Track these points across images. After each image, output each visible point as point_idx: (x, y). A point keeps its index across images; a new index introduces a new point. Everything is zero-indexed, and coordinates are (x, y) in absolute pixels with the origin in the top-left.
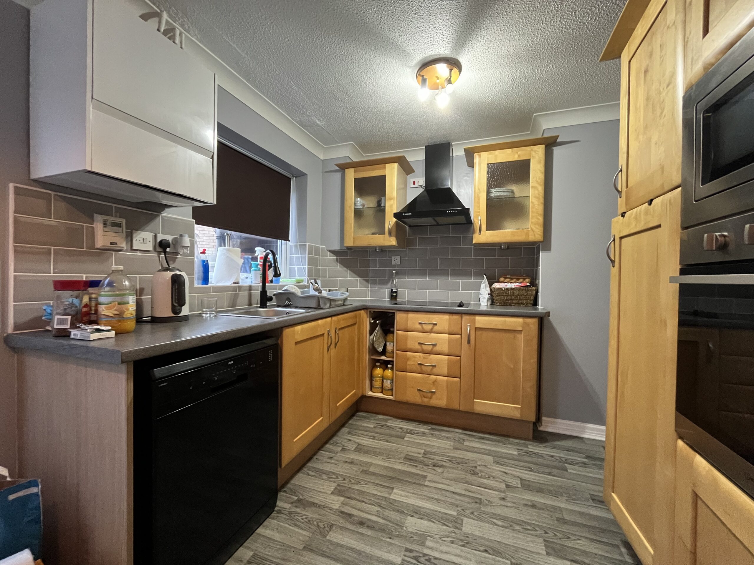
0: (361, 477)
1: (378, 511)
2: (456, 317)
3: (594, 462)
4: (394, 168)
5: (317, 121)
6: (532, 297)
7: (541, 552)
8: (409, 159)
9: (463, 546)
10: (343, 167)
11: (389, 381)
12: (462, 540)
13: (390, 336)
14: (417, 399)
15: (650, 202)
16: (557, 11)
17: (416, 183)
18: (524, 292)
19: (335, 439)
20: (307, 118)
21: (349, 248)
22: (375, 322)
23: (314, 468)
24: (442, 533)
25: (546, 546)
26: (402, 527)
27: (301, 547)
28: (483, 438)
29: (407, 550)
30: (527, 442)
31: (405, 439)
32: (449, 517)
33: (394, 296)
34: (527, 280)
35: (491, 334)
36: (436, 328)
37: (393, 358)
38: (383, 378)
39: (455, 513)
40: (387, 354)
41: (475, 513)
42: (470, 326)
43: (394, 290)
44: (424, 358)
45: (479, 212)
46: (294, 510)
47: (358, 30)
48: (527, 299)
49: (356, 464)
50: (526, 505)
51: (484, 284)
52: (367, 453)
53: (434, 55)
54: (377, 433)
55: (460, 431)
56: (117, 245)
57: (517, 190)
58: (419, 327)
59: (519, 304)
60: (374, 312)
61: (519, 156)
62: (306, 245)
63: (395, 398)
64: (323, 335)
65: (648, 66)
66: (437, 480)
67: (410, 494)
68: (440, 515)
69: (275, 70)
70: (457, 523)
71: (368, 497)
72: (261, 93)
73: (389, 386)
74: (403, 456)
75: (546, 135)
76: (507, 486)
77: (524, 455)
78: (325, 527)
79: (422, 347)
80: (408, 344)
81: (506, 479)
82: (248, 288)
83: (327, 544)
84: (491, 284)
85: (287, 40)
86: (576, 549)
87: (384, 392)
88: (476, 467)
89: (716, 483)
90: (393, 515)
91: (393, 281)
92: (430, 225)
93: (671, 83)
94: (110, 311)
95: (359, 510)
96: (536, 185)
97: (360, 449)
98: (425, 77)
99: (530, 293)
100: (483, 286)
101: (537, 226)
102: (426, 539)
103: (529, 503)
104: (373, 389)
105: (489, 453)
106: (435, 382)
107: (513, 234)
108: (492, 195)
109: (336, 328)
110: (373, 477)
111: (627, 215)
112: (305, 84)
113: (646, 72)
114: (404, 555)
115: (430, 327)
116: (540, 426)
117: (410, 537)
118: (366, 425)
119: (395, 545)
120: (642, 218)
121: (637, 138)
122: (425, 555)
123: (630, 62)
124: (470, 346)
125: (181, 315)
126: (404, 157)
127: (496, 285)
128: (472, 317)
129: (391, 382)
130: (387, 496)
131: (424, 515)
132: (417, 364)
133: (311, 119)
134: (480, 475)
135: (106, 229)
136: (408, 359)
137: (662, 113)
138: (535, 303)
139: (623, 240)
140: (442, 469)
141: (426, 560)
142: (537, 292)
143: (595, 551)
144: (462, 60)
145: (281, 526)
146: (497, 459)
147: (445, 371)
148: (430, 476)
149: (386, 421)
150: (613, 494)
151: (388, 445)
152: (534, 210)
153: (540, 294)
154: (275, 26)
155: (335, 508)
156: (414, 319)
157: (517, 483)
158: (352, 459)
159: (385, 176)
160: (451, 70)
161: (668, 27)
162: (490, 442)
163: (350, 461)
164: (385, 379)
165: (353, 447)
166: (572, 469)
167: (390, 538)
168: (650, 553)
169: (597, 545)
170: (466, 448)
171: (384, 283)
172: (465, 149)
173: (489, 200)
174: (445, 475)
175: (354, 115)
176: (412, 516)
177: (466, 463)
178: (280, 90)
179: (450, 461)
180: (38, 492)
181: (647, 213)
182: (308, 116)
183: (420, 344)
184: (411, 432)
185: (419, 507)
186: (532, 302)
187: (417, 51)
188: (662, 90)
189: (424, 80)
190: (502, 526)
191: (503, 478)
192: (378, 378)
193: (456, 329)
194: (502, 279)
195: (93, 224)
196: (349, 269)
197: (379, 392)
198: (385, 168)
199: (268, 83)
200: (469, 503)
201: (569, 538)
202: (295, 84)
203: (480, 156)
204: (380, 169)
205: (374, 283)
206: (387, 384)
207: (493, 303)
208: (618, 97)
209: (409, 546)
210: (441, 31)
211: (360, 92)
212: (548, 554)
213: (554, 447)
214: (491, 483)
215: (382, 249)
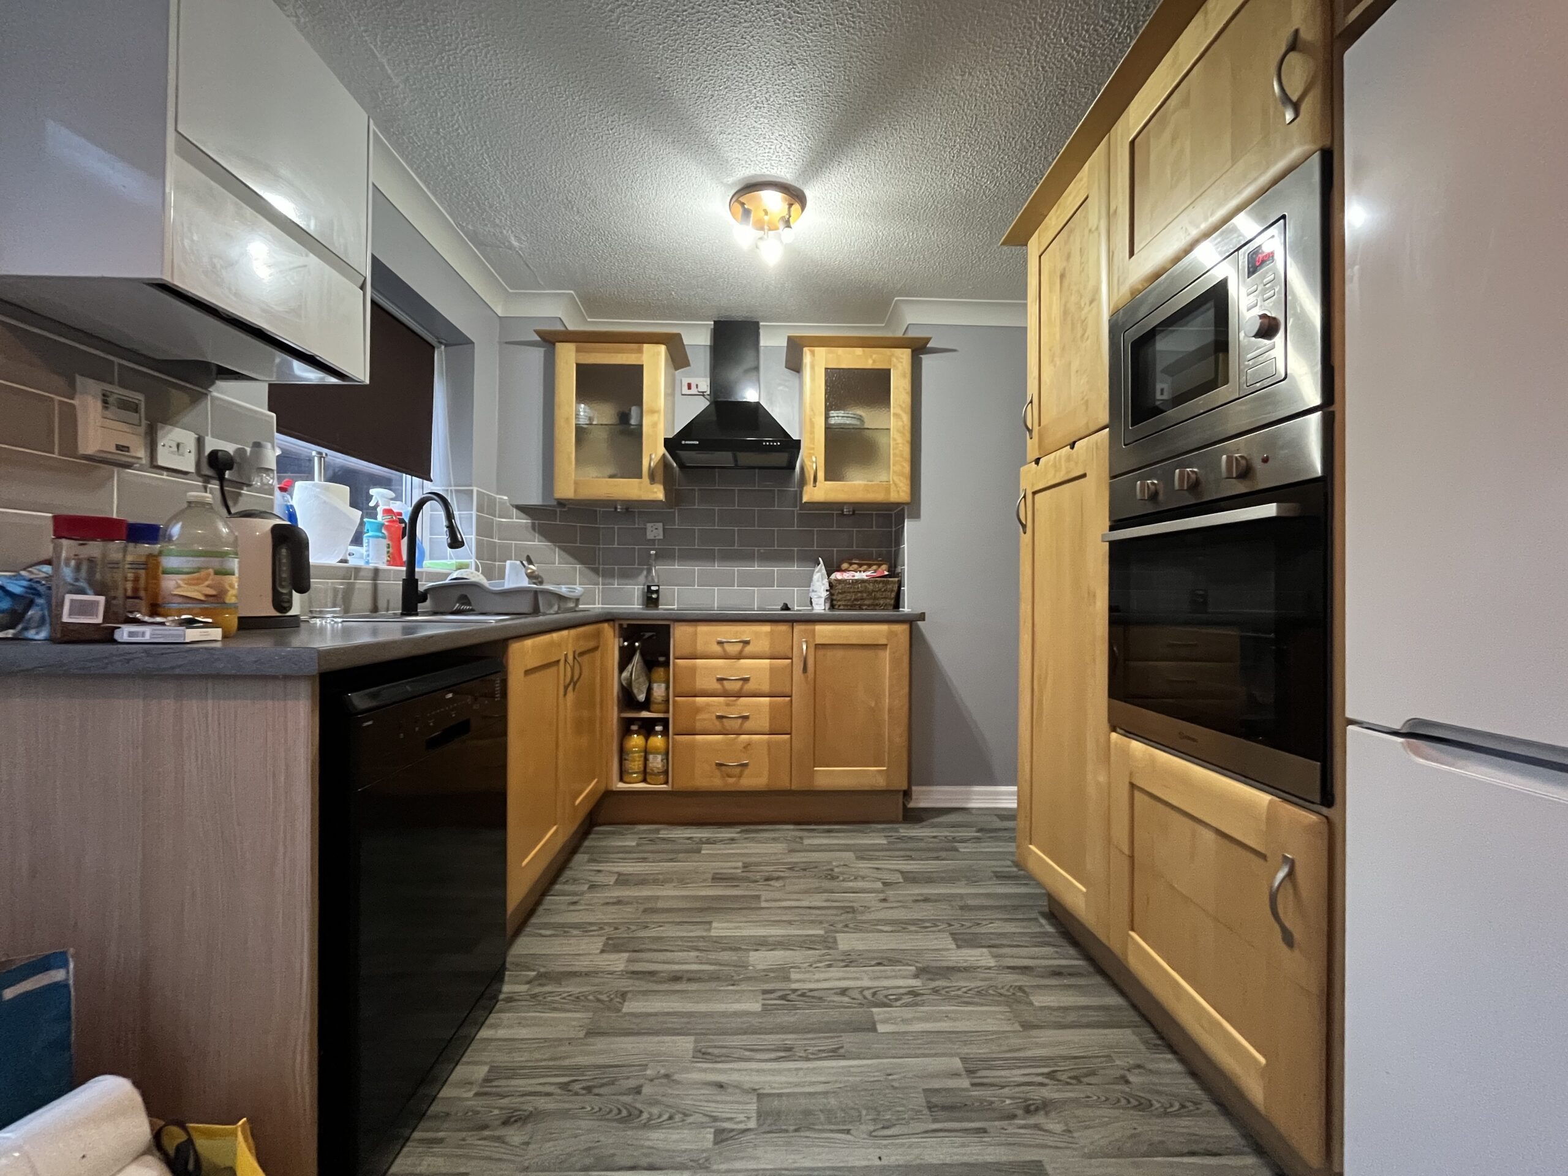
0: (647, 918)
1: (697, 957)
2: (783, 628)
3: (988, 835)
4: (659, 354)
5: (513, 238)
6: (893, 595)
7: (950, 946)
8: (686, 341)
9: (846, 966)
10: (550, 340)
11: (659, 758)
12: (843, 961)
13: (660, 672)
14: (717, 782)
15: (1072, 446)
16: (952, 161)
17: (693, 387)
18: (881, 585)
19: (568, 874)
20: (492, 230)
21: (561, 503)
22: (632, 645)
23: (546, 924)
24: (811, 960)
25: (955, 940)
26: (746, 967)
27: (582, 1034)
28: (829, 831)
29: (765, 992)
30: (897, 826)
31: (703, 852)
32: (813, 938)
33: (651, 599)
34: (884, 567)
35: (840, 653)
36: (748, 649)
37: (667, 711)
38: (646, 752)
39: (822, 932)
40: (654, 707)
41: (851, 925)
42: (806, 642)
43: (653, 588)
44: (728, 705)
45: (813, 449)
46: (537, 990)
47: (652, 104)
48: (885, 598)
49: (627, 903)
50: (917, 901)
51: (819, 574)
52: (642, 884)
53: (769, 175)
54: (648, 852)
55: (791, 827)
56: (128, 451)
57: (871, 418)
58: (717, 649)
59: (874, 607)
60: (628, 625)
61: (874, 361)
62: (472, 491)
63: (673, 787)
64: (558, 661)
65: (1064, 269)
66: (779, 897)
67: (741, 924)
68: (801, 939)
69: (456, 126)
70: (828, 942)
71: (672, 943)
72: (407, 163)
73: (660, 766)
74: (710, 876)
75: (911, 334)
76: (884, 884)
77: (897, 843)
78: (611, 1000)
79: (723, 685)
80: (697, 684)
81: (879, 876)
82: (371, 575)
83: (627, 1018)
84: (829, 575)
85: (507, 81)
86: (991, 933)
87: (649, 780)
88: (832, 870)
89: (1153, 760)
90: (726, 956)
91: (649, 571)
92: (719, 467)
93: (1094, 299)
94: (196, 588)
95: (664, 963)
96: (901, 413)
97: (623, 880)
98: (746, 206)
99: (889, 587)
100: (816, 576)
101: (902, 478)
102: (790, 972)
103: (920, 898)
104: (626, 778)
105: (847, 848)
106: (748, 746)
107: (866, 488)
108: (832, 421)
109: (574, 652)
110: (665, 915)
111: (1042, 461)
112: (513, 167)
113: (1062, 276)
114: (763, 999)
115: (738, 647)
116: (909, 802)
117: (765, 975)
118: (620, 844)
119: (744, 991)
120: (1063, 467)
121: (1052, 361)
122: (794, 991)
123: (1040, 257)
124: (807, 678)
125: (290, 613)
126: (679, 336)
127: (838, 576)
128: (809, 627)
129: (664, 757)
130: (705, 934)
131: (774, 945)
132: (714, 717)
133: (501, 233)
134: (841, 878)
135: (108, 413)
136: (698, 710)
137: (1083, 335)
138: (897, 605)
139: (1037, 496)
140: (781, 881)
141: (799, 996)
142: (900, 585)
143: (1013, 930)
144: (809, 193)
145: (525, 1018)
146: (859, 854)
147: (764, 723)
148: (765, 895)
149: (657, 831)
150: (1032, 847)
151: (675, 866)
152: (897, 452)
153: (905, 589)
154: (492, 52)
155: (618, 969)
156: (707, 636)
157: (898, 878)
158: (618, 897)
159: (641, 367)
160: (791, 205)
161: (1090, 231)
162: (843, 834)
163: (615, 900)
164: (652, 753)
165: (612, 880)
166: (965, 848)
167: (733, 985)
168: (1081, 891)
169: (1013, 924)
170: (808, 848)
171: (627, 575)
172: (790, 339)
173: (828, 428)
174: (788, 888)
175: (595, 242)
176: (757, 950)
177: (816, 867)
178: (453, 166)
179: (789, 869)
180: (67, 979)
181: (1069, 458)
182: (495, 225)
183: (720, 680)
184: (709, 841)
185: (764, 937)
186: (892, 602)
187: (743, 162)
188: (1083, 305)
189: (747, 213)
190: (892, 932)
191: (875, 875)
192: (636, 755)
193: (783, 649)
194: (845, 566)
195: (72, 399)
196: (560, 547)
197: (637, 780)
198: (640, 351)
199: (430, 147)
200: (836, 915)
201: (979, 924)
202: (490, 162)
203: (813, 353)
204: (632, 351)
205: (608, 574)
206: (656, 762)
207: (832, 607)
208: (1025, 296)
209: (766, 987)
210: (788, 144)
211: (621, 205)
212: (959, 947)
213: (934, 826)
214: (860, 884)
215: (627, 509)
